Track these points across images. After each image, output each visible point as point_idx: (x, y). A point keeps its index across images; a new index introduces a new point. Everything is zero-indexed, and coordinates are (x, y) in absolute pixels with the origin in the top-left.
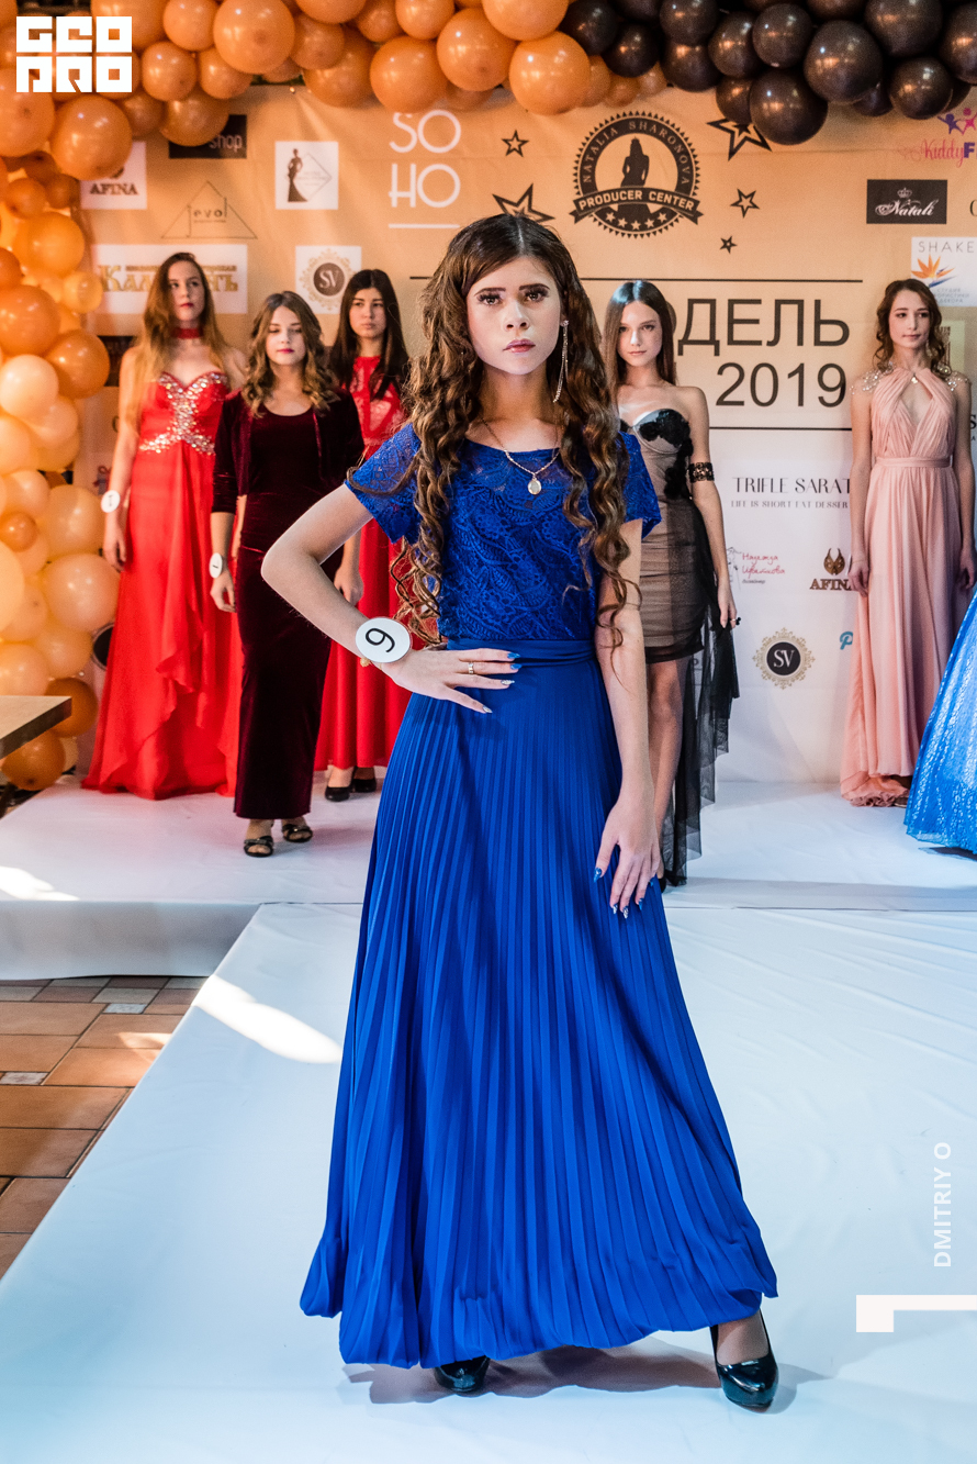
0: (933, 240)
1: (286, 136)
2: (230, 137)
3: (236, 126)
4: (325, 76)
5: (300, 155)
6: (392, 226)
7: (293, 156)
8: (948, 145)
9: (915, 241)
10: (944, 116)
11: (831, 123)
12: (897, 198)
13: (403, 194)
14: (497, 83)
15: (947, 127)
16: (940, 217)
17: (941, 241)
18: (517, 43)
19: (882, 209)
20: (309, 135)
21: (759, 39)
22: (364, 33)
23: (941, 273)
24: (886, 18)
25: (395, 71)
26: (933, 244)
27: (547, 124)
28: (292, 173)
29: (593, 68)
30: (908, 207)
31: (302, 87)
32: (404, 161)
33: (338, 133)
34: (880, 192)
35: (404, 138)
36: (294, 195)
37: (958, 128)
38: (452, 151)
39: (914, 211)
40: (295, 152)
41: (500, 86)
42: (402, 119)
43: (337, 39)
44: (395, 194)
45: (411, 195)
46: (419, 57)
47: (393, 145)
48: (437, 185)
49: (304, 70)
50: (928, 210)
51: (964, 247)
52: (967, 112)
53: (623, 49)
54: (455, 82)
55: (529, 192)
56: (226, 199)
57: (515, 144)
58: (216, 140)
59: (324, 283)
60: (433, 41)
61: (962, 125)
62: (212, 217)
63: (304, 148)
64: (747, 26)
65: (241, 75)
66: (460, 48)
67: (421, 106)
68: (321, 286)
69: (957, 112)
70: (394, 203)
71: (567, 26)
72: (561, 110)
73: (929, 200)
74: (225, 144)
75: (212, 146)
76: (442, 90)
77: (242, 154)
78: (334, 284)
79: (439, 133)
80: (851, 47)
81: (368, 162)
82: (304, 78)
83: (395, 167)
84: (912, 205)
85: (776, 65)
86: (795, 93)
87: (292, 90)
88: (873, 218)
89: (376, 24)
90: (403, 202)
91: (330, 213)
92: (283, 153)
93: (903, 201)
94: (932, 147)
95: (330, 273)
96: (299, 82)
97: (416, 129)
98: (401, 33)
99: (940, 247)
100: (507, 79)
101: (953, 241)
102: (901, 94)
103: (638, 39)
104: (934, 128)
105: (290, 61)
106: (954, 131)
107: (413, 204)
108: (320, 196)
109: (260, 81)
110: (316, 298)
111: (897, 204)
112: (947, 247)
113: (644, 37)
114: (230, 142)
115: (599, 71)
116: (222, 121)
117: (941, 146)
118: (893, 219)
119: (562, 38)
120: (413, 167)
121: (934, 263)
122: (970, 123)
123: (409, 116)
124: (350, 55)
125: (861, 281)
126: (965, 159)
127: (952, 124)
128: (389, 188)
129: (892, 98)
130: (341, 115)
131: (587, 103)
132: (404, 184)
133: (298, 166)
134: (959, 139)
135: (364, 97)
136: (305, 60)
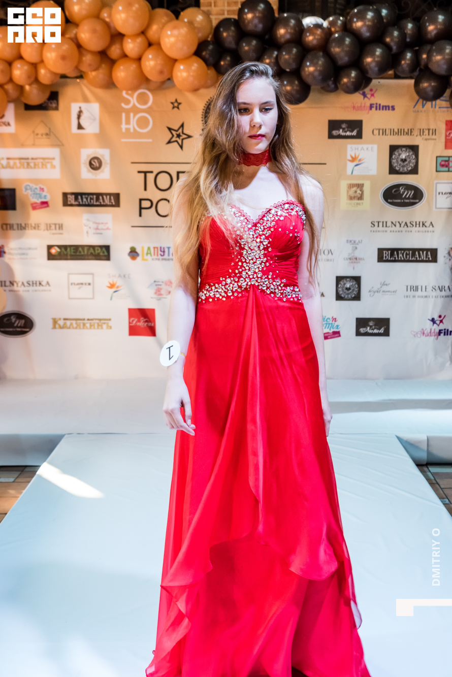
0: (356, 146)
1: (76, 101)
2: (51, 101)
3: (54, 96)
4: (92, 74)
5: (83, 109)
6: (123, 140)
7: (78, 109)
8: (363, 105)
9: (349, 147)
10: (361, 92)
11: (312, 95)
12: (341, 128)
13: (128, 126)
14: (167, 78)
15: (362, 97)
16: (359, 136)
17: (360, 146)
18: (175, 61)
19: (335, 133)
20: (86, 100)
21: (280, 58)
22: (109, 55)
23: (360, 160)
24: (336, 50)
25: (122, 73)
26: (357, 148)
27: (191, 97)
28: (79, 117)
29: (209, 72)
30: (346, 132)
31: (82, 80)
32: (128, 112)
33: (99, 99)
34: (334, 125)
35: (127, 102)
36: (80, 127)
37: (367, 97)
38: (150, 108)
39: (348, 133)
40: (80, 108)
41: (169, 79)
42: (127, 94)
43: (98, 58)
44: (124, 126)
45: (131, 127)
46: (133, 66)
47: (123, 105)
48: (142, 122)
49: (84, 72)
50: (354, 133)
51: (370, 149)
52: (371, 90)
53: (222, 63)
54: (150, 77)
55: (182, 126)
56: (50, 129)
57: (176, 104)
58: (45, 102)
59: (93, 165)
60: (139, 59)
61: (369, 96)
62: (44, 136)
63: (84, 106)
64: (276, 53)
65: (55, 74)
66: (151, 63)
67: (134, 88)
68: (92, 166)
69: (367, 90)
70: (124, 130)
71: (198, 53)
72: (195, 90)
73: (355, 128)
74: (50, 105)
75: (44, 105)
76: (143, 80)
77: (57, 109)
78: (98, 165)
79: (143, 99)
80: (320, 63)
81: (112, 112)
82: (84, 76)
83: (124, 115)
84: (348, 131)
85: (288, 70)
86: (296, 82)
87: (78, 80)
88: (331, 136)
89: (115, 52)
90: (128, 130)
91: (96, 135)
92: (75, 108)
93: (343, 129)
94: (356, 106)
95: (96, 161)
96: (81, 77)
97: (132, 97)
98: (125, 56)
99: (360, 149)
100: (172, 76)
101: (365, 146)
102: (342, 83)
103: (228, 58)
104: (357, 98)
105: (77, 68)
106: (366, 99)
107: (132, 130)
108: (91, 127)
109: (64, 76)
110: (90, 171)
111: (341, 130)
112: (362, 149)
113: (231, 57)
114: (51, 103)
115: (212, 72)
116: (47, 95)
117: (359, 105)
118: (339, 137)
119: (195, 58)
120: (132, 115)
121: (357, 156)
122: (373, 95)
123: (130, 92)
124: (103, 66)
125: (325, 164)
126: (370, 111)
127: (364, 95)
128: (121, 123)
129: (338, 86)
130: (100, 92)
131: (207, 87)
132: (128, 122)
133: (81, 114)
134: (367, 102)
135: (110, 84)
136: (84, 68)
